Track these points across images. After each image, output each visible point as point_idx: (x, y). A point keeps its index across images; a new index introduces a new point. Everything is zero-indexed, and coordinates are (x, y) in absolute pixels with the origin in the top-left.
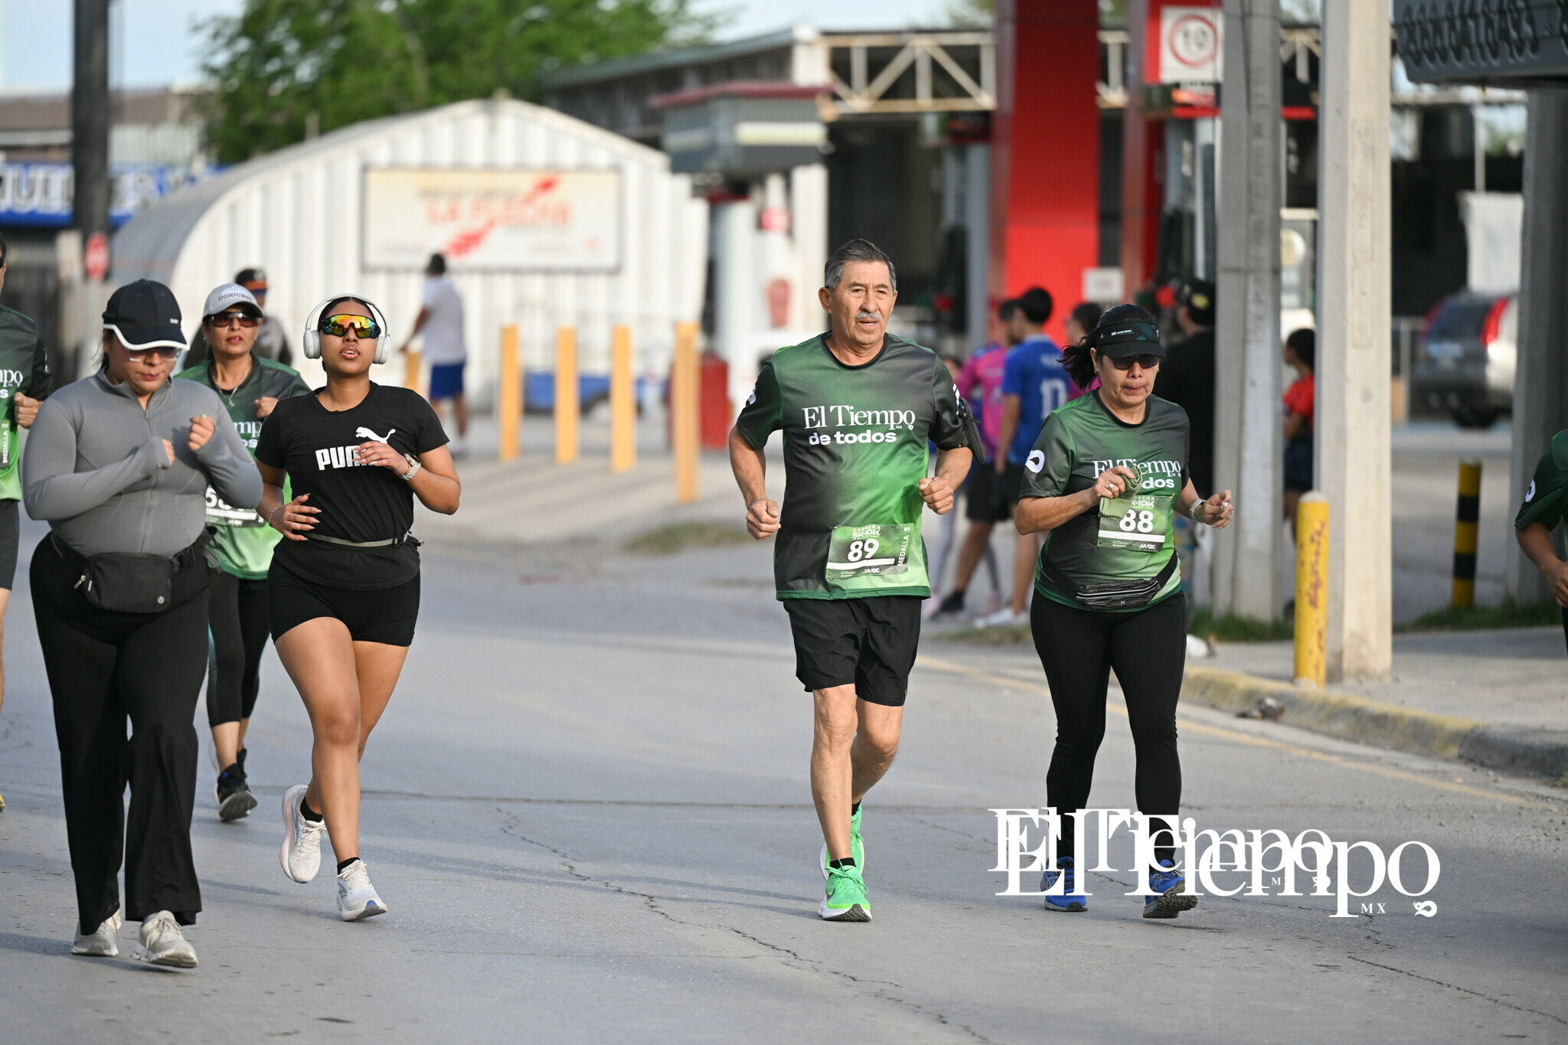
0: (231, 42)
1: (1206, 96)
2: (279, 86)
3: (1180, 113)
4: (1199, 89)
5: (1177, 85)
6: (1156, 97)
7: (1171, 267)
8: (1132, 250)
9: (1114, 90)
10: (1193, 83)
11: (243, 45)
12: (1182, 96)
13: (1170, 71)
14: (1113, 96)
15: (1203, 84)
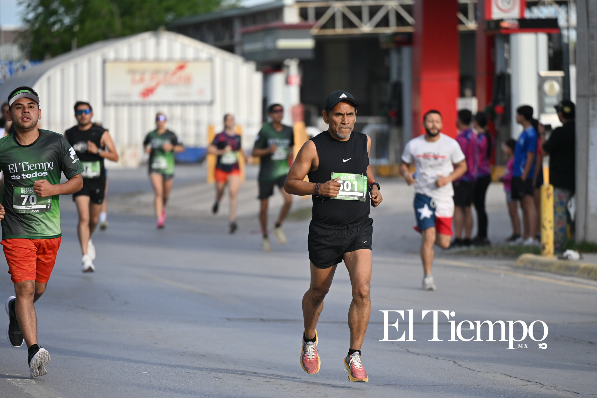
0: (35, 9)
1: (514, 25)
2: (57, 27)
3: (504, 32)
4: (511, 22)
5: (502, 20)
6: (492, 25)
7: (500, 96)
8: (481, 89)
9: (471, 21)
10: (508, 19)
11: (40, 10)
12: (505, 25)
13: (496, 14)
14: (471, 25)
15: (513, 19)
